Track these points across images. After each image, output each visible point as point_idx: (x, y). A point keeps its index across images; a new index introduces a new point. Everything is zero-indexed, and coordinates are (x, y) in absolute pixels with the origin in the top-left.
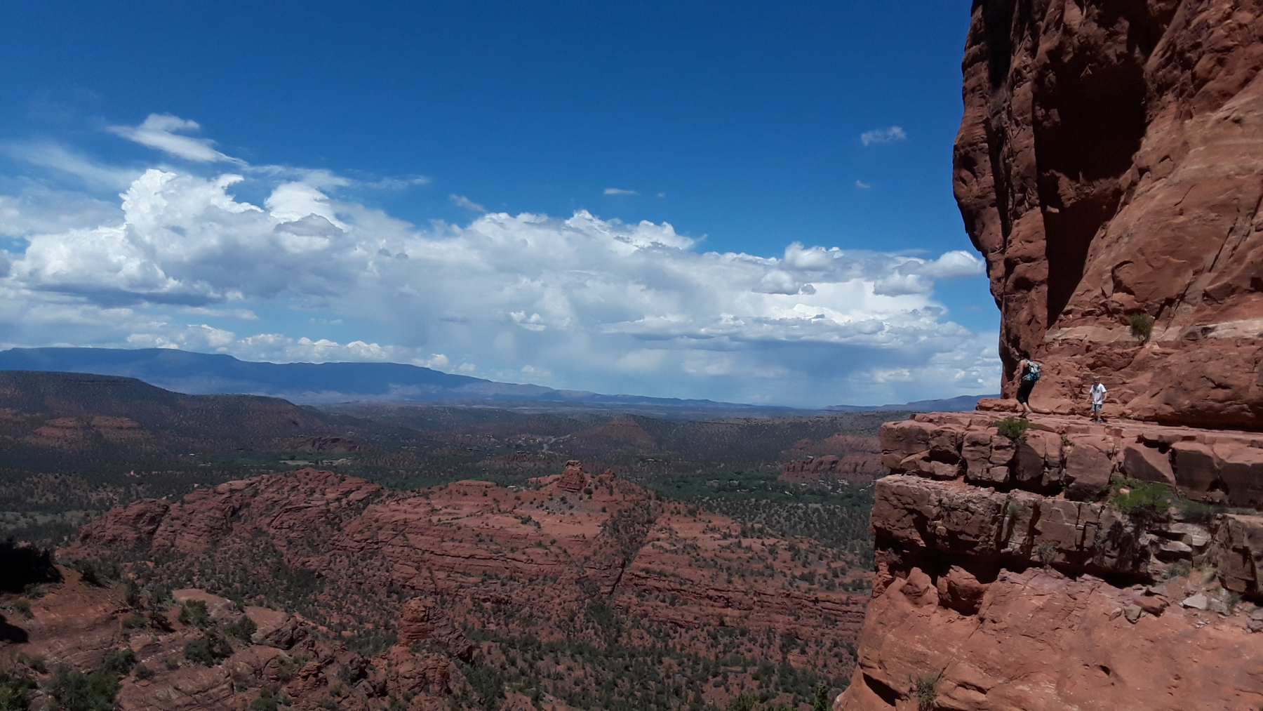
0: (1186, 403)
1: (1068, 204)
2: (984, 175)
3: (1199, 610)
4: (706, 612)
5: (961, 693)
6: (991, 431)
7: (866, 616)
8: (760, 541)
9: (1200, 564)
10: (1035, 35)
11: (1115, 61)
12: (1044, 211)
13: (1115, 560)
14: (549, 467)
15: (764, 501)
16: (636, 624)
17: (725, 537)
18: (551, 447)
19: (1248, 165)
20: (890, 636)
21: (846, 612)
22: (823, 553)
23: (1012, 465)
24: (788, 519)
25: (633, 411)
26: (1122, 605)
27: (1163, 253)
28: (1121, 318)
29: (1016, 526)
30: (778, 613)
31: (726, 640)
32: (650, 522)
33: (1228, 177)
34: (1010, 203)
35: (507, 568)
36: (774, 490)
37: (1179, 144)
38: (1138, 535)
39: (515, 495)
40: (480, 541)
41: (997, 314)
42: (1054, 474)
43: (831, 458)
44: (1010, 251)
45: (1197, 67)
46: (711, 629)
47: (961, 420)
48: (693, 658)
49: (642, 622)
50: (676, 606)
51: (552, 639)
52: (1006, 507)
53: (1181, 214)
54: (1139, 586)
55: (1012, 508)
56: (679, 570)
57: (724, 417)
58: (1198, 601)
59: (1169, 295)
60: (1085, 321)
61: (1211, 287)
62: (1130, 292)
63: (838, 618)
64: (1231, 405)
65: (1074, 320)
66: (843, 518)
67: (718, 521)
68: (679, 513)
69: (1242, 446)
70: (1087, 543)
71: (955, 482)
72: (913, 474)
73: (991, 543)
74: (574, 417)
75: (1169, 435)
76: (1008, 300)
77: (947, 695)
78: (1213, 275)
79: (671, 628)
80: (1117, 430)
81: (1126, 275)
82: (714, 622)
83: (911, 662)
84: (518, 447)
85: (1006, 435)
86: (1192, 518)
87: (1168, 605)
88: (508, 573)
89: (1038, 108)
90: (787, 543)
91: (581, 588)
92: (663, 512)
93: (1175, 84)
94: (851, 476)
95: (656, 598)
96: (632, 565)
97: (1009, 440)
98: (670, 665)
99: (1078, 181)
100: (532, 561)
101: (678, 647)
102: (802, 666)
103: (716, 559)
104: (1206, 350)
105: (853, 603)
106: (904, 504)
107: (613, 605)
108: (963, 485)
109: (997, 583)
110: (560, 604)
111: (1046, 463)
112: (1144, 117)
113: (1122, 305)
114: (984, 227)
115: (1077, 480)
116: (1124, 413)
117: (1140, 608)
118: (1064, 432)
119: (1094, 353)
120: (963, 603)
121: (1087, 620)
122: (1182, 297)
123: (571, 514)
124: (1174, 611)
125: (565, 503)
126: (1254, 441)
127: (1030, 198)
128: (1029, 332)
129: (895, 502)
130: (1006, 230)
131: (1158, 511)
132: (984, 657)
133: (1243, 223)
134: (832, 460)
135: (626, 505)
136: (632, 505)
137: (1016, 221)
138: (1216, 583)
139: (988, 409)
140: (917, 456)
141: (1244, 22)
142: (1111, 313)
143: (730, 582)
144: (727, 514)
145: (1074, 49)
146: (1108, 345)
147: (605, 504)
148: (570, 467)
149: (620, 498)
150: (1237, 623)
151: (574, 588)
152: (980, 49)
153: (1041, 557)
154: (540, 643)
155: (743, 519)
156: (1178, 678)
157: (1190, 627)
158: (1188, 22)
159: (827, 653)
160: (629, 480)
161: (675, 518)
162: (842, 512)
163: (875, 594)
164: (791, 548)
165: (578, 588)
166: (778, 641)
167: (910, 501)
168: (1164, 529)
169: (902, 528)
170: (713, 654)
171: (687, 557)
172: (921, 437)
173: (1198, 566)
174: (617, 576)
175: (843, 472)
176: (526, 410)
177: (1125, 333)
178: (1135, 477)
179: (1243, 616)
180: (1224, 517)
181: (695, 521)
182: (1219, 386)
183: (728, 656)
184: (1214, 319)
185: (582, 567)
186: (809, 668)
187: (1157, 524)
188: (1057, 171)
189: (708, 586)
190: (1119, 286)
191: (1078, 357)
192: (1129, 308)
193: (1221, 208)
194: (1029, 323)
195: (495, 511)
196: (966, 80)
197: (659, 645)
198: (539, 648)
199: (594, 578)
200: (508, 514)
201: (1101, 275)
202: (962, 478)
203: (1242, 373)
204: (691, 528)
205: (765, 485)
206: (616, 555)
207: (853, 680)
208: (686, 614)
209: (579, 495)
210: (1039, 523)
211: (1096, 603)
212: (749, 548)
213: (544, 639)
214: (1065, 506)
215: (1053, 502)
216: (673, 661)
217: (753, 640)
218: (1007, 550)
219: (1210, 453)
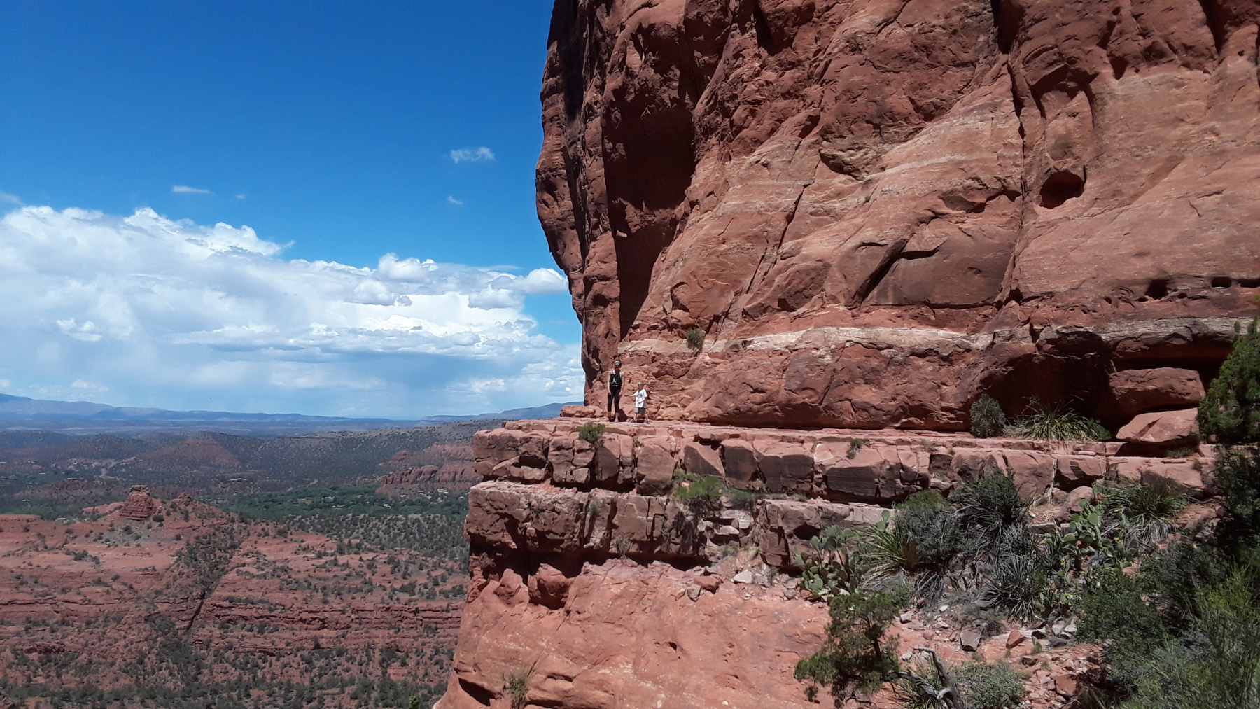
0: (731, 405)
1: (634, 230)
2: (563, 200)
3: (746, 584)
4: (300, 636)
5: (550, 684)
6: (575, 435)
7: (462, 620)
8: (358, 556)
9: (746, 544)
10: (603, 75)
11: (669, 105)
12: (614, 235)
13: (678, 546)
14: (109, 494)
15: (362, 516)
16: (219, 658)
17: (319, 556)
18: (111, 472)
19: (774, 203)
20: (484, 638)
21: (447, 619)
22: (424, 562)
23: (592, 466)
24: (387, 532)
25: (211, 428)
26: (685, 585)
27: (711, 276)
28: (679, 332)
29: (597, 522)
30: (377, 628)
31: (322, 662)
32: (233, 547)
33: (759, 213)
34: (587, 226)
35: (57, 612)
36: (372, 503)
37: (721, 182)
38: (696, 522)
39: (66, 527)
40: (22, 584)
41: (579, 327)
42: (628, 473)
43: (429, 468)
44: (588, 271)
45: (734, 117)
46: (305, 653)
47: (547, 426)
48: (285, 686)
49: (226, 655)
50: (266, 633)
51: (117, 685)
52: (587, 505)
53: (724, 243)
54: (698, 567)
55: (593, 505)
56: (267, 595)
57: (316, 431)
58: (745, 577)
59: (716, 313)
60: (651, 335)
61: (748, 306)
62: (686, 310)
63: (439, 626)
64: (766, 406)
65: (641, 333)
66: (443, 526)
67: (312, 540)
68: (267, 534)
69: (775, 441)
70: (656, 533)
71: (542, 485)
72: (505, 479)
73: (575, 539)
74: (139, 437)
75: (719, 434)
76: (588, 315)
77: (538, 687)
78: (750, 295)
79: (260, 658)
80: (678, 431)
81: (681, 294)
82: (309, 645)
83: (504, 661)
84: (68, 473)
85: (586, 439)
86: (740, 505)
87: (722, 582)
88: (58, 617)
89: (606, 141)
90: (386, 556)
91: (152, 626)
92: (249, 535)
93: (717, 129)
94: (450, 485)
95: (243, 628)
96: (213, 595)
97: (589, 444)
98: (259, 697)
99: (642, 211)
100: (90, 601)
101: (268, 676)
102: (402, 678)
103: (310, 580)
104: (747, 359)
105: (453, 609)
106: (496, 509)
107: (191, 641)
108: (550, 487)
109: (581, 576)
110: (126, 646)
111: (621, 463)
112: (693, 156)
113: (680, 321)
114: (565, 247)
115: (647, 477)
116: (684, 416)
117: (699, 587)
118: (635, 435)
119: (658, 363)
120: (551, 598)
121: (658, 602)
122: (726, 314)
123: (138, 545)
124: (727, 588)
125: (130, 533)
126: (784, 437)
127: (603, 223)
128: (606, 344)
129: (488, 508)
130: (585, 252)
131: (712, 500)
132: (571, 646)
133: (772, 252)
134: (431, 470)
135: (204, 531)
136: (212, 530)
137: (593, 243)
138: (759, 559)
139: (571, 415)
140: (508, 462)
141: (770, 80)
142: (671, 327)
143: (325, 602)
144: (322, 532)
145: (635, 91)
146: (670, 356)
147: (179, 532)
148: (135, 493)
149: (197, 523)
150: (776, 592)
151: (143, 627)
152: (556, 82)
153: (618, 549)
154: (102, 691)
155: (340, 536)
156: (732, 646)
157: (740, 600)
158: (727, 76)
159: (429, 662)
160: (209, 503)
161: (262, 540)
162: (442, 522)
163: (470, 599)
164: (390, 560)
165: (148, 626)
166: (378, 656)
167: (502, 505)
168: (717, 516)
169: (495, 533)
170: (308, 679)
171: (278, 580)
172: (511, 443)
173: (744, 545)
174: (195, 609)
175: (443, 481)
176: (78, 431)
177: (682, 345)
178: (693, 471)
179: (780, 586)
180: (763, 502)
181: (286, 542)
182: (757, 391)
183: (325, 679)
184: (752, 334)
185: (152, 603)
186: (410, 679)
187: (712, 512)
188: (624, 200)
189: (301, 608)
190: (677, 304)
191: (646, 366)
192: (685, 323)
193: (754, 238)
194: (606, 336)
195: (40, 548)
196: (545, 110)
197: (246, 678)
198: (101, 697)
199: (167, 613)
200: (58, 551)
201: (662, 293)
202: (549, 481)
203: (774, 379)
204: (282, 550)
205: (363, 499)
206: (193, 586)
207: (449, 687)
208: (277, 640)
209: (147, 523)
210: (616, 518)
211: (664, 585)
212: (346, 565)
213: (106, 687)
214: (638, 501)
215: (628, 498)
216: (262, 693)
217: (352, 659)
218: (589, 544)
219: (751, 448)
